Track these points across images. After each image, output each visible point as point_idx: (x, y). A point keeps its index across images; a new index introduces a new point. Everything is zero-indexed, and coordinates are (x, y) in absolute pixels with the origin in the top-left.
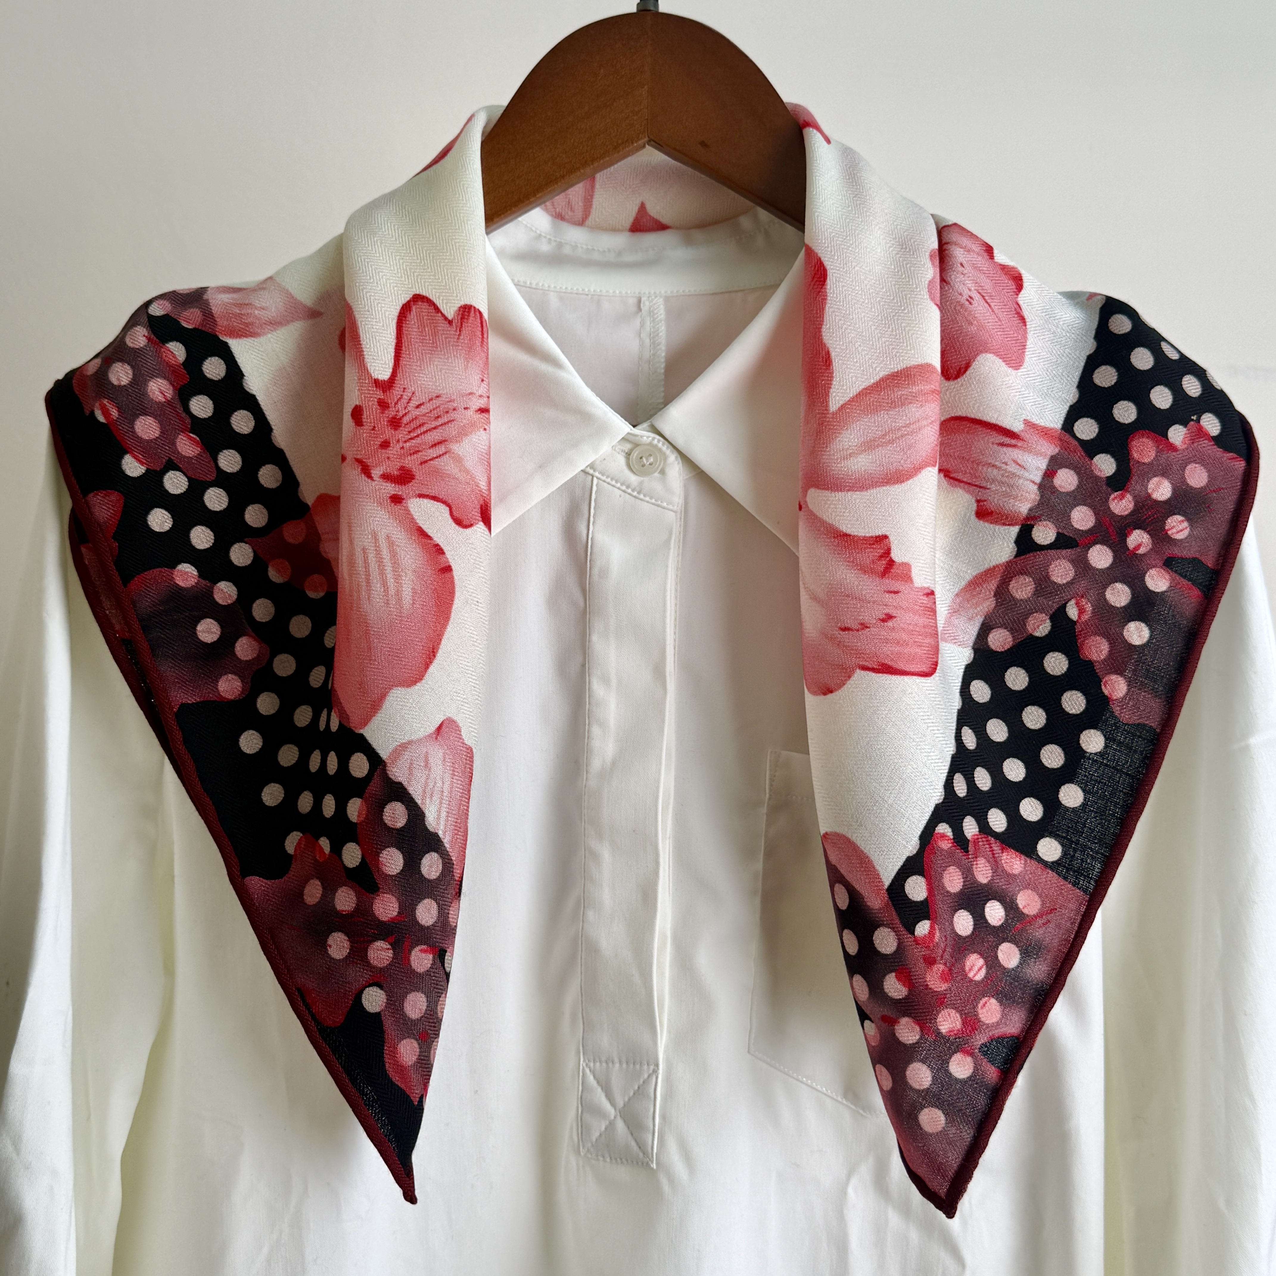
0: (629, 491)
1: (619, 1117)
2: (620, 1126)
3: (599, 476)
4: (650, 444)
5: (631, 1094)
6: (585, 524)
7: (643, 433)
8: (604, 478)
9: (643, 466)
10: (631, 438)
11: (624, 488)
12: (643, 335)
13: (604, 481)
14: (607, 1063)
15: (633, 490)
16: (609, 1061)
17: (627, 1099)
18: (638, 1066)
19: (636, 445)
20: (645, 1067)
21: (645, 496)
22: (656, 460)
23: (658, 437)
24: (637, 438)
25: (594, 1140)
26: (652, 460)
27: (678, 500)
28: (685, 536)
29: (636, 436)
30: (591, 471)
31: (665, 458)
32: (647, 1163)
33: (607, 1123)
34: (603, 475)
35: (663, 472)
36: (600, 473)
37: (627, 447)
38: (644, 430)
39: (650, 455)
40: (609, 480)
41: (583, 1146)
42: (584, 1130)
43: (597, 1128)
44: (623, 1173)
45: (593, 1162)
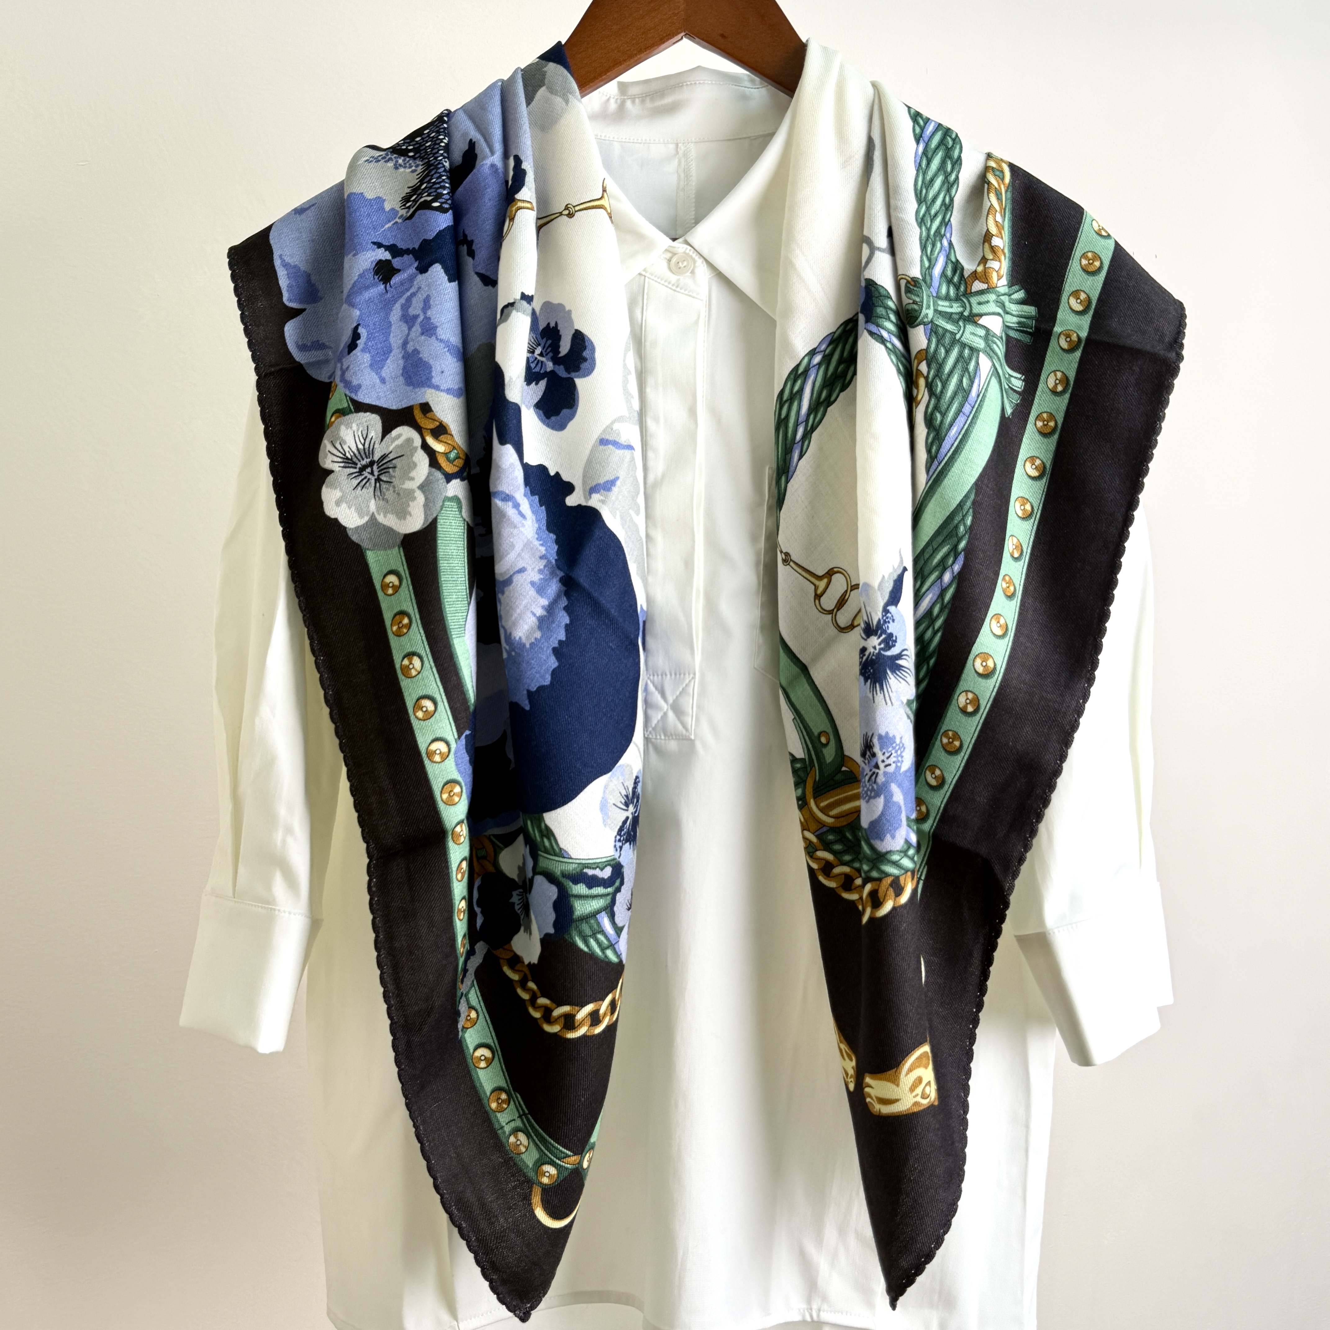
0: (670, 286)
1: (669, 709)
2: (671, 715)
3: (650, 276)
4: (685, 252)
5: (678, 694)
6: (641, 309)
7: (679, 246)
8: (652, 277)
9: (680, 268)
10: (671, 249)
11: (666, 284)
12: (680, 171)
13: (653, 280)
14: (662, 675)
15: (673, 285)
16: (664, 674)
17: (675, 697)
18: (682, 676)
19: (674, 254)
20: (687, 674)
21: (681, 289)
22: (688, 264)
23: (689, 248)
24: (675, 249)
25: (654, 726)
26: (685, 263)
27: (704, 292)
28: (709, 318)
29: (674, 247)
30: (644, 273)
31: (694, 262)
32: (689, 736)
33: (662, 714)
34: (652, 275)
35: (693, 272)
36: (650, 274)
37: (669, 255)
38: (680, 243)
39: (684, 261)
40: (656, 279)
41: (647, 731)
42: (647, 720)
43: (656, 717)
44: (673, 745)
45: (653, 740)
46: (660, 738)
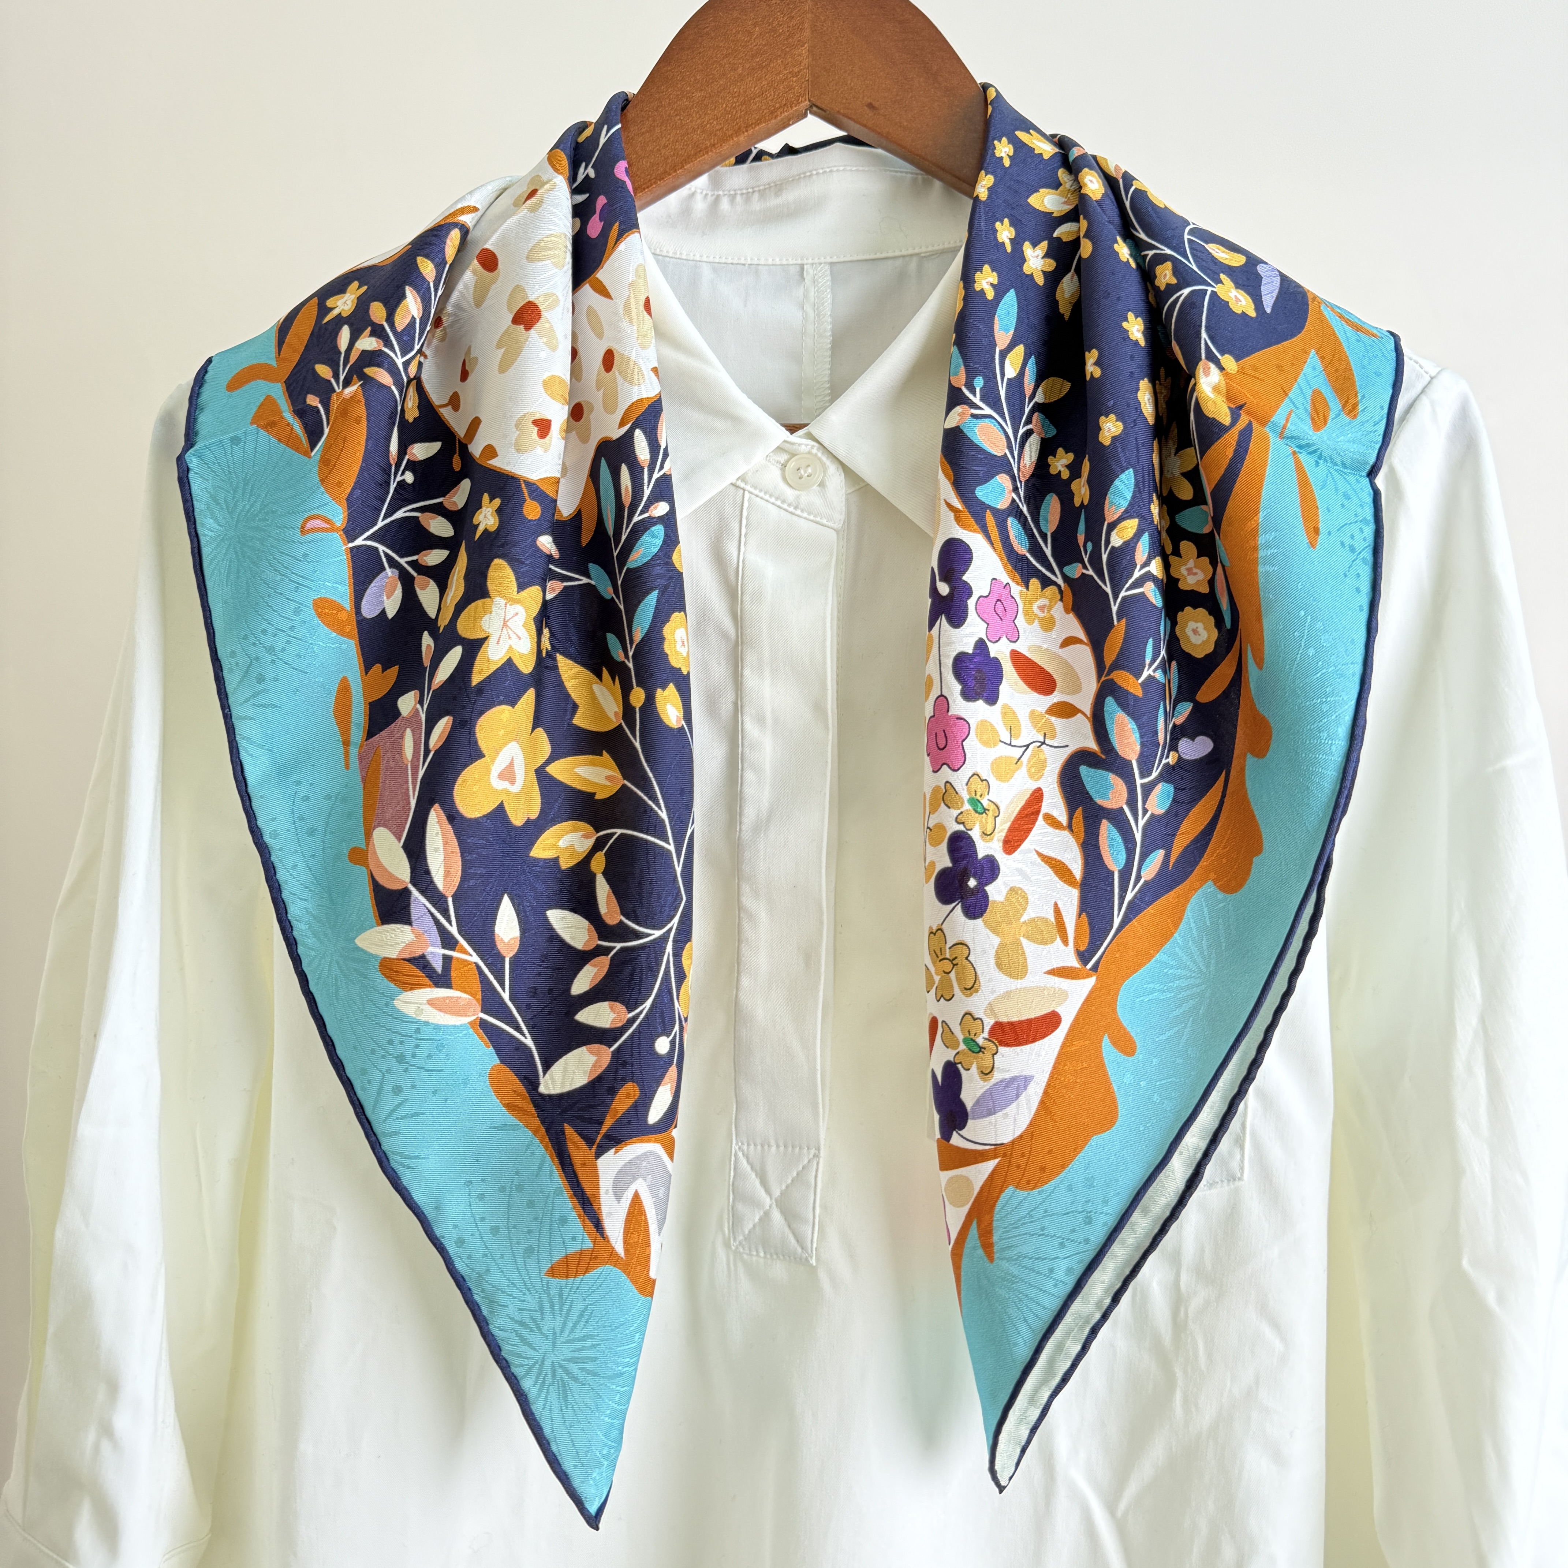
0: (785, 506)
1: (774, 1206)
2: (777, 1216)
3: (752, 490)
4: (809, 453)
5: (789, 1181)
7: (800, 441)
8: (756, 492)
9: (801, 478)
10: (787, 447)
11: (779, 503)
12: (807, 307)
13: (757, 496)
14: (762, 1146)
15: (789, 505)
16: (766, 1144)
17: (784, 1187)
18: (797, 1150)
20: (806, 1150)
21: (802, 511)
22: (814, 471)
23: (816, 445)
24: (795, 447)
25: (747, 1232)
26: (810, 470)
27: (839, 517)
29: (793, 444)
30: (742, 485)
33: (762, 1213)
35: (822, 485)
36: (752, 486)
37: (783, 458)
38: (800, 437)
39: (809, 466)
40: (762, 494)
41: (735, 1239)
42: (736, 1220)
43: (750, 1219)
44: (779, 1270)
45: (745, 1256)
46: (758, 1255)
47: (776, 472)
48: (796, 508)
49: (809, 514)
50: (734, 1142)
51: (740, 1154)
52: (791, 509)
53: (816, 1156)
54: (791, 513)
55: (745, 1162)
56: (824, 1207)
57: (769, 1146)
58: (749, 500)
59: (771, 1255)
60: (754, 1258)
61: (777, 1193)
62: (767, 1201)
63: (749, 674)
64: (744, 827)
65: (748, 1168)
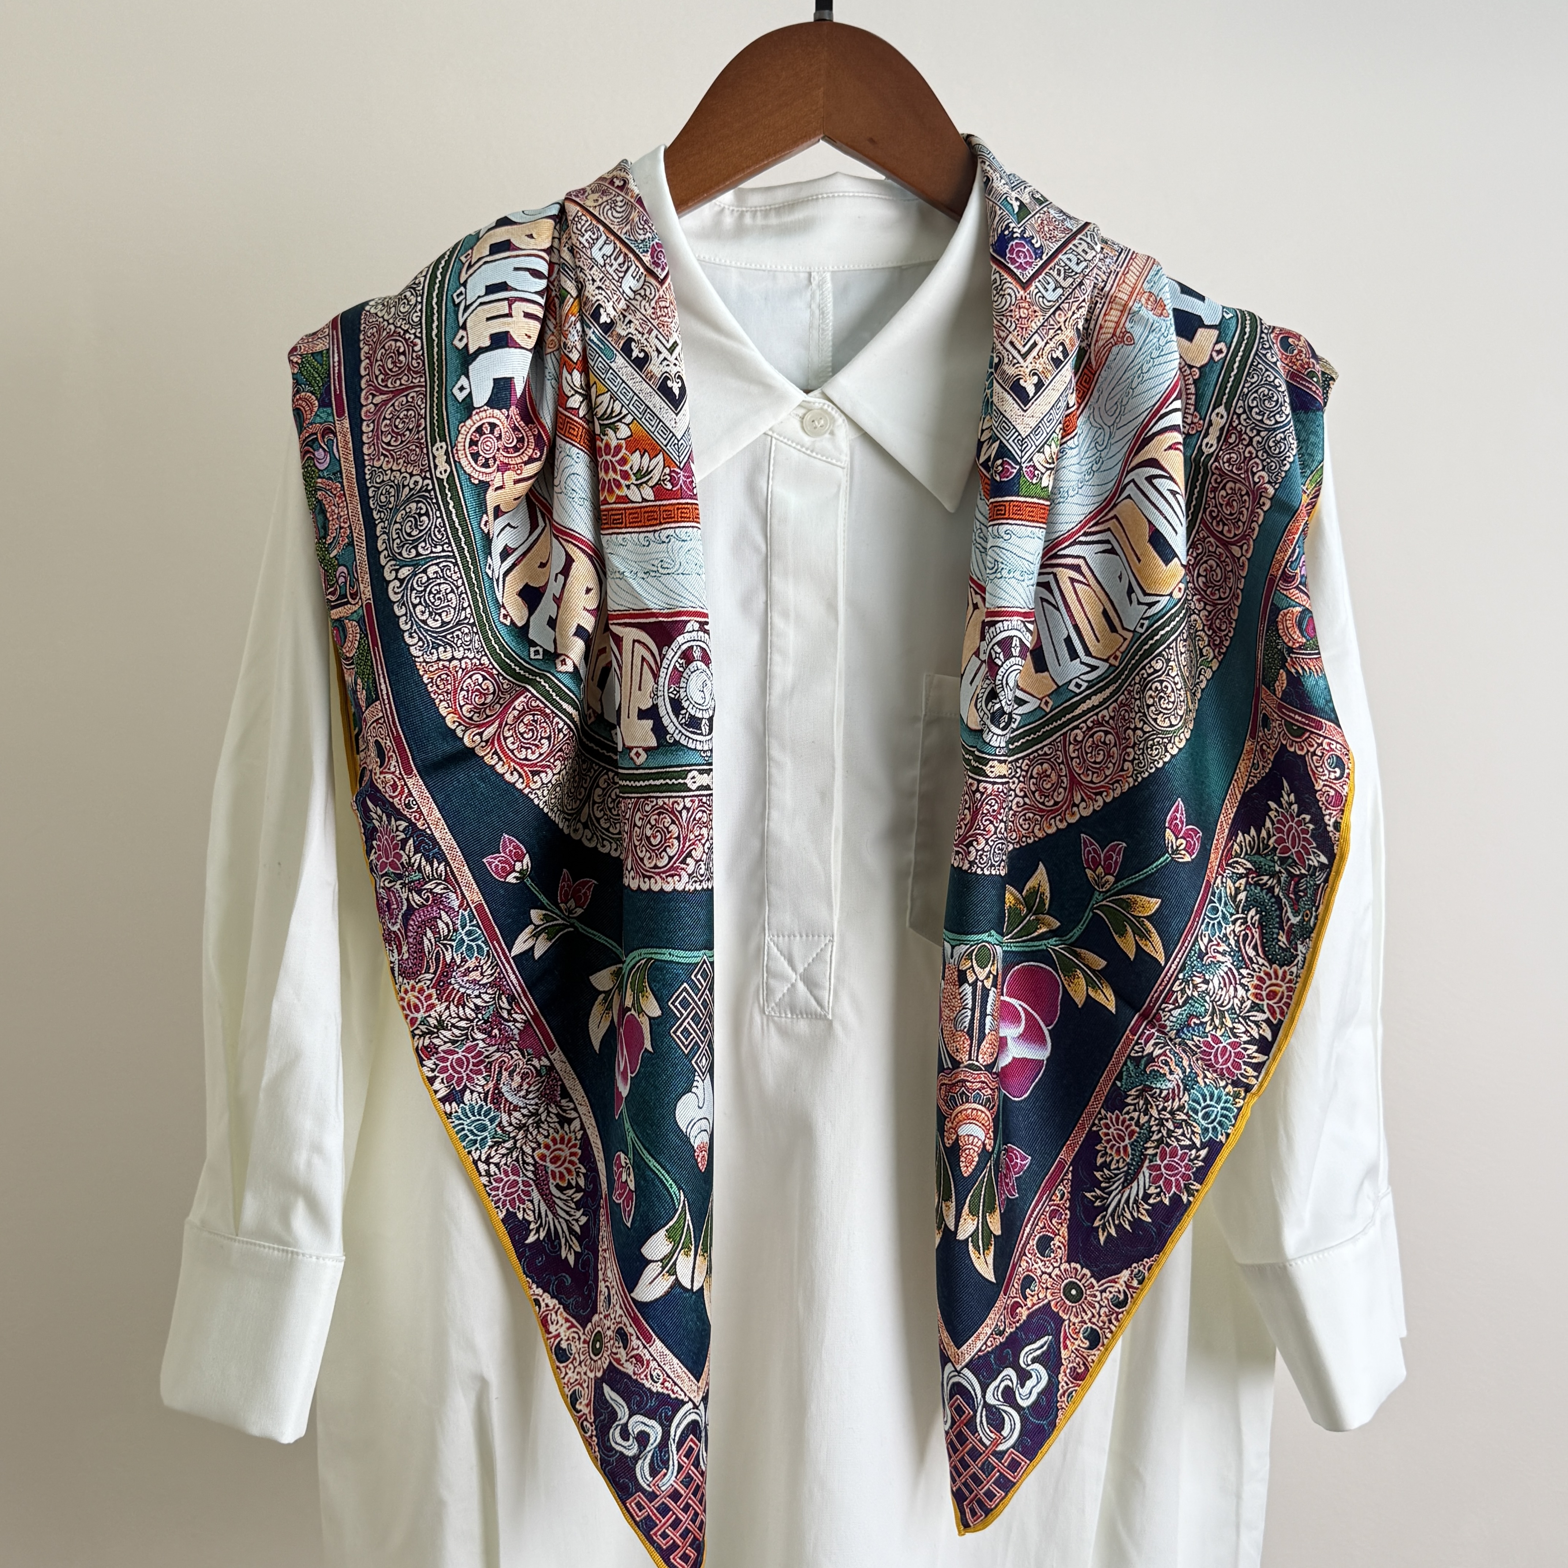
0: (804, 450)
1: (799, 980)
2: (801, 987)
3: (777, 437)
4: (822, 409)
5: (810, 960)
6: (766, 479)
7: (814, 398)
8: (781, 439)
9: (815, 428)
10: (804, 404)
11: (799, 447)
12: (814, 306)
13: (782, 441)
14: (789, 936)
15: (807, 449)
16: (791, 935)
17: (806, 966)
18: (816, 938)
20: (822, 938)
21: (817, 454)
22: (826, 421)
23: (828, 402)
24: (809, 404)
25: (777, 1000)
26: (822, 422)
27: (845, 459)
28: (851, 490)
29: (809, 402)
30: (770, 433)
31: (833, 420)
32: (825, 1016)
33: (789, 986)
34: (780, 436)
35: (832, 433)
36: (778, 434)
37: (801, 412)
39: (821, 419)
40: (785, 440)
41: (768, 1007)
42: (769, 991)
43: (781, 990)
44: (802, 1026)
45: (776, 1019)
46: (786, 1017)
47: (797, 424)
48: (812, 451)
49: (822, 456)
50: (767, 935)
51: (772, 944)
52: (809, 452)
53: (832, 941)
54: (809, 455)
55: (775, 949)
56: (838, 978)
57: (795, 936)
58: (776, 445)
59: (797, 1015)
60: (783, 1020)
61: (801, 970)
62: (793, 976)
63: (777, 581)
64: (773, 698)
65: (779, 953)
